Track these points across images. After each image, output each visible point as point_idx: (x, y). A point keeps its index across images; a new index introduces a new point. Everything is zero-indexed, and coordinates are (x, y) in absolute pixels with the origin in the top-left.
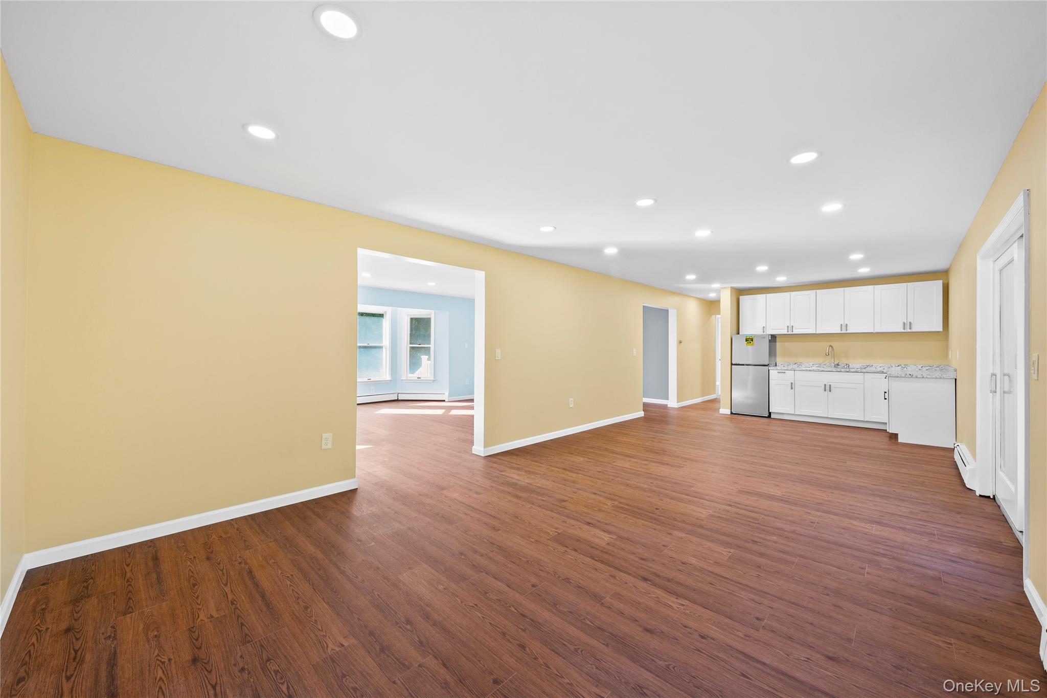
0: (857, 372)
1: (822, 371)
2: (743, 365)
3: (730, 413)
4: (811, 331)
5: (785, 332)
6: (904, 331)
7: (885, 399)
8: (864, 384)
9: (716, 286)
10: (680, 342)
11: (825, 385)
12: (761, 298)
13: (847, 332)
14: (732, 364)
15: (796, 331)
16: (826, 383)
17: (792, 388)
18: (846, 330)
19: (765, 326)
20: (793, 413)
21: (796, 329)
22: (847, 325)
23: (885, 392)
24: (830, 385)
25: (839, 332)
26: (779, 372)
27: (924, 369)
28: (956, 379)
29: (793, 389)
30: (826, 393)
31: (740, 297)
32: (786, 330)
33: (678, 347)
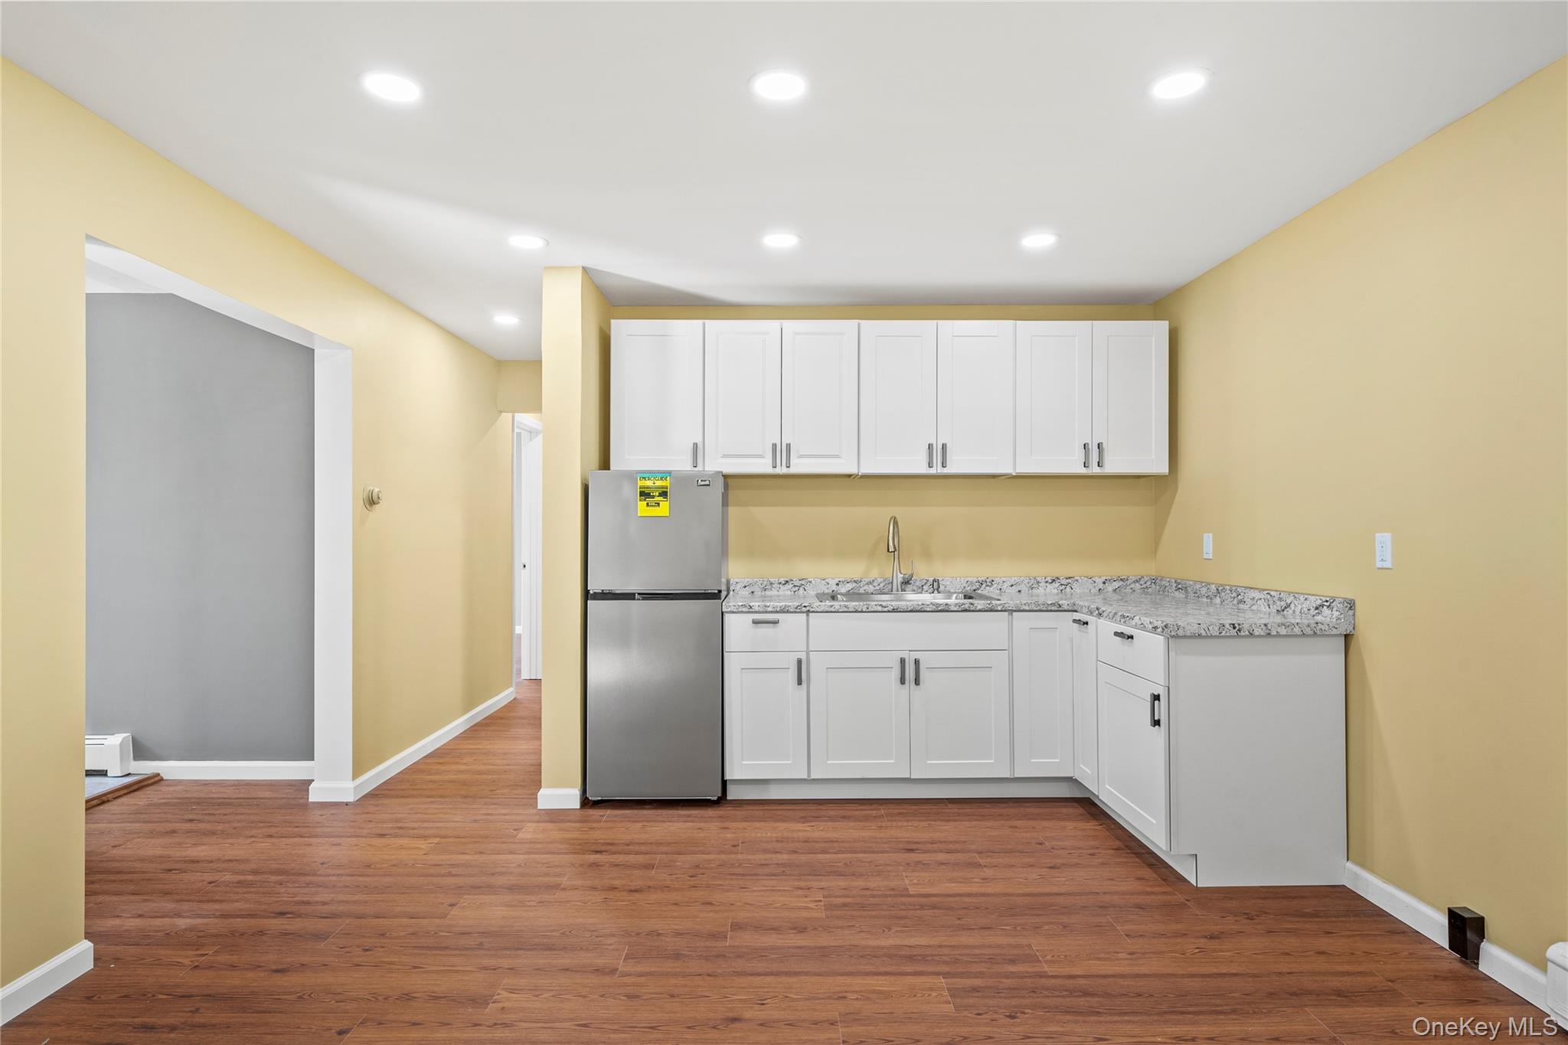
0: (991, 611)
1: (894, 611)
2: (629, 596)
3: (576, 804)
4: (845, 465)
5: (763, 466)
6: (1083, 471)
7: (1156, 723)
8: (1010, 650)
9: (526, 242)
10: (372, 501)
11: (903, 661)
12: (684, 330)
13: (946, 471)
14: (587, 595)
15: (800, 466)
16: (905, 655)
17: (800, 682)
18: (944, 465)
19: (699, 441)
20: (805, 777)
21: (801, 456)
22: (944, 446)
23: (1156, 698)
24: (917, 662)
25: (922, 469)
26: (755, 622)
27: (1110, 588)
28: (1347, 638)
29: (804, 685)
30: (904, 691)
31: (615, 324)
32: (769, 460)
33: (359, 524)
